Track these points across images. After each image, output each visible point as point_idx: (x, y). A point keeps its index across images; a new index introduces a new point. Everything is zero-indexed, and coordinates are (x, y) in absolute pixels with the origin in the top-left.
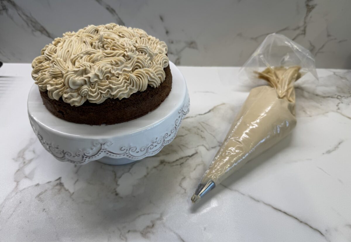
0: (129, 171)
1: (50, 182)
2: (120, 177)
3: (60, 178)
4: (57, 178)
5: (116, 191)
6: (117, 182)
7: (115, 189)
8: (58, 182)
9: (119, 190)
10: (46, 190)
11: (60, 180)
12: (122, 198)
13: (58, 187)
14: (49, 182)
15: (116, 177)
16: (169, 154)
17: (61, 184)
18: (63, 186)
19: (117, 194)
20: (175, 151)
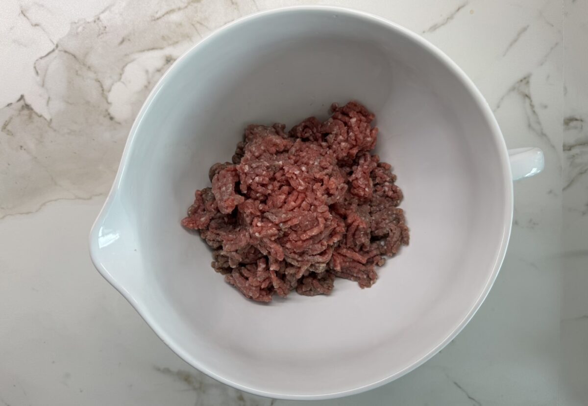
0: (120, 79)
1: (11, 104)
2: (109, 91)
3: (22, 97)
4: (18, 97)
5: (109, 114)
6: (106, 99)
7: (107, 110)
8: (22, 102)
9: (113, 111)
10: (11, 118)
11: (24, 100)
12: (119, 123)
13: (26, 112)
14: (9, 105)
15: (103, 90)
16: (177, 42)
17: (27, 107)
18: (32, 109)
19: (112, 118)
20: (188, 37)
